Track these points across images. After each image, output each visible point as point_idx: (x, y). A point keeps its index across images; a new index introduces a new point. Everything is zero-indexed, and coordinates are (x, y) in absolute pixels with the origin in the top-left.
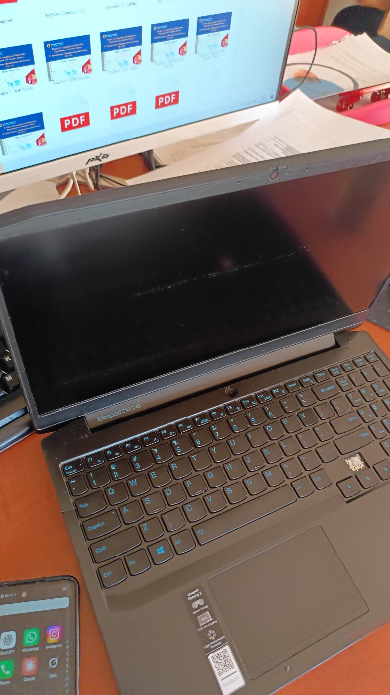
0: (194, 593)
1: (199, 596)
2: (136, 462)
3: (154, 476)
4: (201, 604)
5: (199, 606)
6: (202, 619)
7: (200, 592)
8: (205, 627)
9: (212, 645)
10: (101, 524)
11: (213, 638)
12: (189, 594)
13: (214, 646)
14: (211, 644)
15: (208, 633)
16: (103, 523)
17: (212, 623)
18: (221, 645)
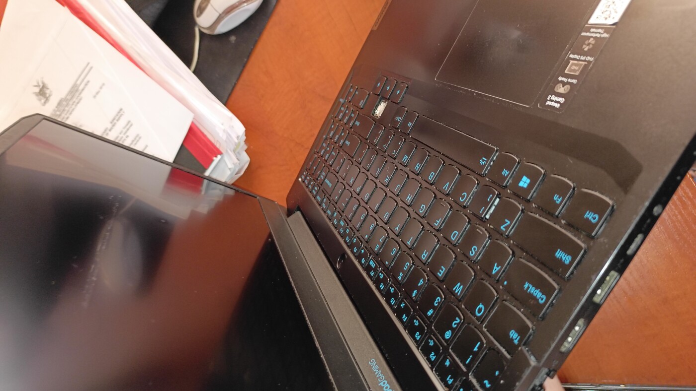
0: (553, 103)
1: (553, 96)
2: (434, 308)
3: (442, 270)
4: (561, 86)
5: (564, 84)
6: (577, 68)
7: (548, 99)
8: (584, 58)
9: (599, 33)
10: (528, 288)
11: (592, 39)
12: (557, 105)
13: (600, 30)
14: (598, 35)
15: (589, 49)
16: (526, 285)
17: (576, 56)
18: (593, 28)
